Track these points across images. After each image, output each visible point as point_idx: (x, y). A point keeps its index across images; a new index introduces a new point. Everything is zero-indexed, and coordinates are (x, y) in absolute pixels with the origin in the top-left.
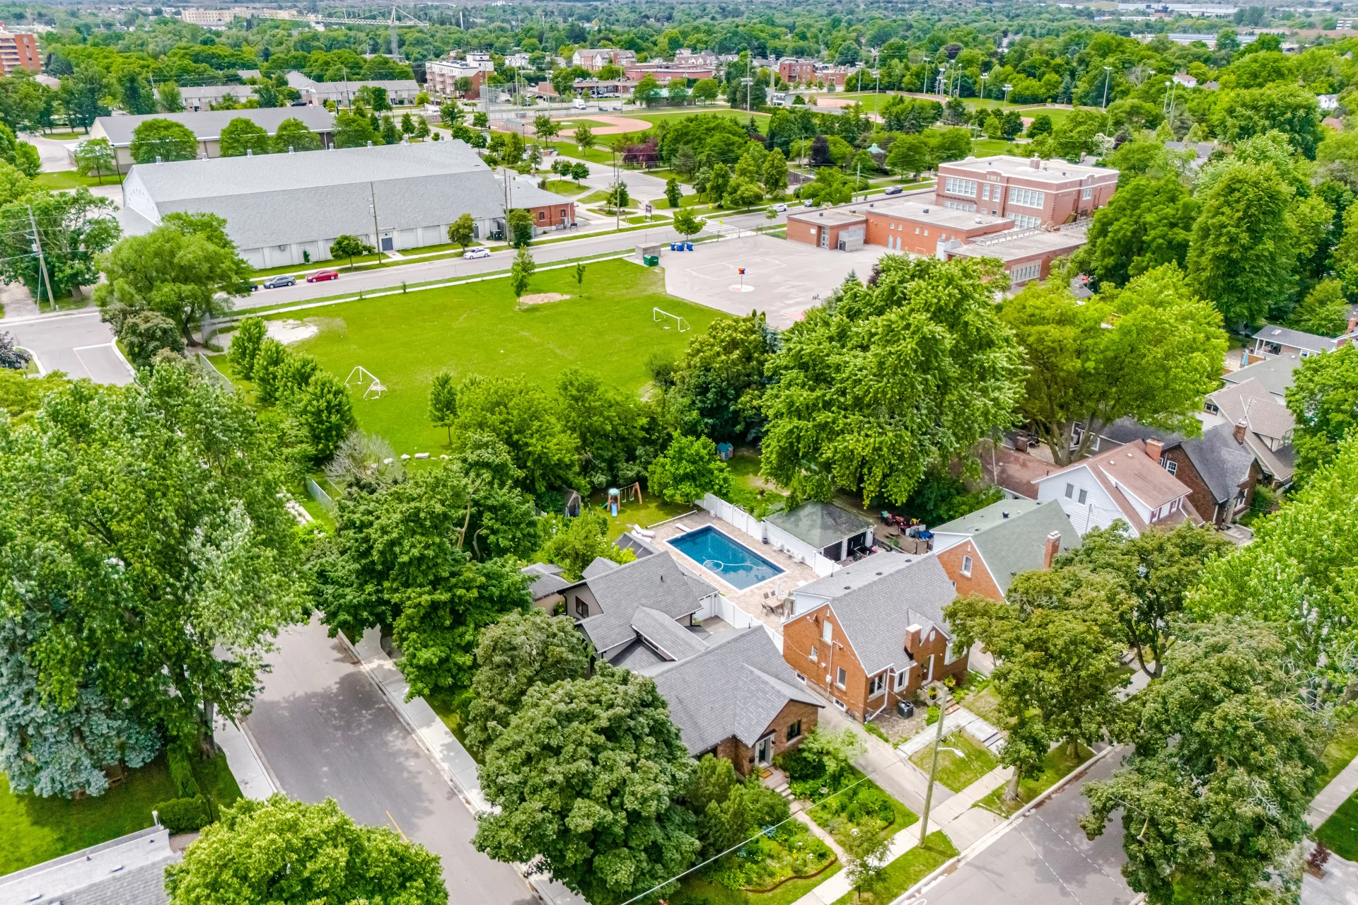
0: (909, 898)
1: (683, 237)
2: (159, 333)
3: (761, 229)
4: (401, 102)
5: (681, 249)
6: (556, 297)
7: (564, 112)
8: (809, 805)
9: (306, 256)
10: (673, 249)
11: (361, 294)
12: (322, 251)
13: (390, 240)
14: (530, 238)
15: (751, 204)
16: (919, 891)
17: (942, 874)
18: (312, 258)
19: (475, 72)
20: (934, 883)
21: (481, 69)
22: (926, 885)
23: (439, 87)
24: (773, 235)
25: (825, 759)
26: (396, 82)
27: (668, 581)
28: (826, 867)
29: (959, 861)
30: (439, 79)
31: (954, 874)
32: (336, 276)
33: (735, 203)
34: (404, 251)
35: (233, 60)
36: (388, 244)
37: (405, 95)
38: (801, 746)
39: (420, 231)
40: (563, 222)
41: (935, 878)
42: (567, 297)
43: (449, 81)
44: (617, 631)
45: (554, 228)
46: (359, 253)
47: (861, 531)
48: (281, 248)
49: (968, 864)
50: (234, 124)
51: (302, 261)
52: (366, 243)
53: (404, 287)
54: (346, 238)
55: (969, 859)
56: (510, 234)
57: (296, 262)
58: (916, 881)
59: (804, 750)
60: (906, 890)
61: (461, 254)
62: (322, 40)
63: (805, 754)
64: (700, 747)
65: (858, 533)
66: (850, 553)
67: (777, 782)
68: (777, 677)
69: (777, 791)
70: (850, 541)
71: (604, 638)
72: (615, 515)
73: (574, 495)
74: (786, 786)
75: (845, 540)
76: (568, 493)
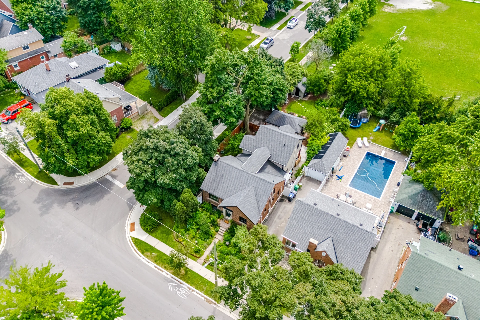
0: (188, 287)
8: (222, 242)
16: (193, 291)
17: (205, 298)
20: (199, 296)
22: (197, 293)
27: (286, 148)
28: (193, 255)
29: (215, 304)
31: (207, 303)
38: (237, 226)
41: (202, 296)
44: (251, 146)
47: (434, 218)
49: (215, 308)
55: (217, 308)
58: (197, 288)
60: (191, 285)
64: (211, 192)
65: (427, 215)
66: (417, 219)
67: (224, 226)
68: (258, 202)
69: (220, 228)
70: (419, 214)
71: (245, 145)
72: (375, 130)
73: (365, 111)
74: (225, 230)
75: (417, 212)
76: (363, 109)
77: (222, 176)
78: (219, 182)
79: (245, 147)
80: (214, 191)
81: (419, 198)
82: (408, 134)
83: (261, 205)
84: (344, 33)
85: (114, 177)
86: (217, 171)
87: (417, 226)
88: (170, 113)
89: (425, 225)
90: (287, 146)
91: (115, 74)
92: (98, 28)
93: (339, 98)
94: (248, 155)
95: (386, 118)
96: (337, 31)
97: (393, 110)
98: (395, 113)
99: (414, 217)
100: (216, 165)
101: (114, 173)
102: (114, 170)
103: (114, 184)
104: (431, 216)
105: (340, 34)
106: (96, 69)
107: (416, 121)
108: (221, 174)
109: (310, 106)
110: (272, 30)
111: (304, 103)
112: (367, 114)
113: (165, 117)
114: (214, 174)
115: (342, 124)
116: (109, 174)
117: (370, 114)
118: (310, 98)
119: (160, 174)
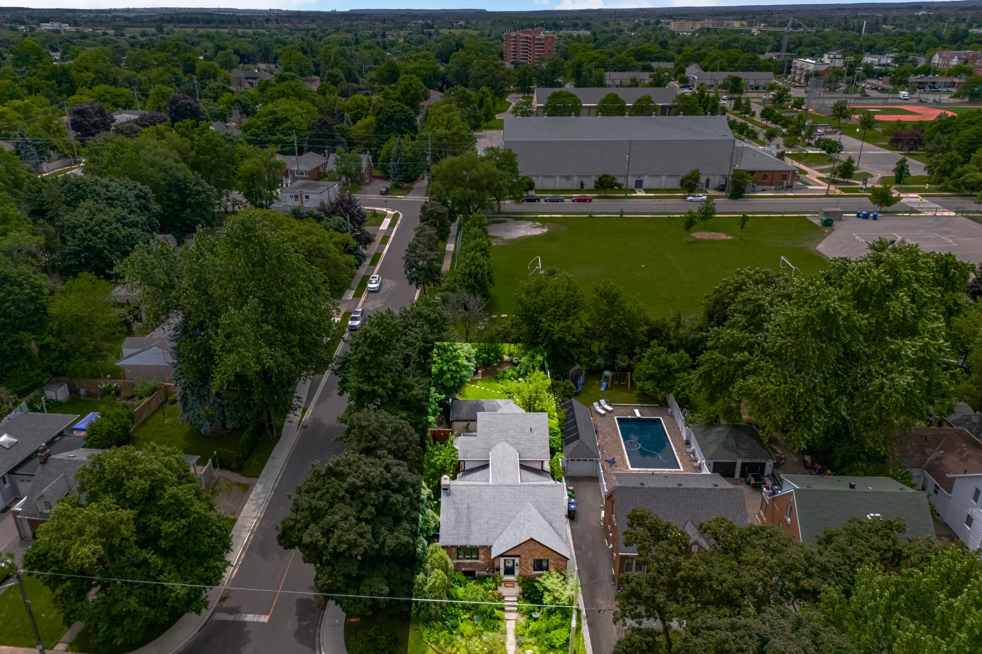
1: (877, 207)
2: (435, 214)
3: (962, 212)
4: (757, 88)
5: (866, 217)
6: (723, 236)
7: (882, 101)
8: (523, 620)
9: (582, 184)
10: (858, 216)
11: (591, 214)
12: (590, 183)
13: (641, 181)
14: (744, 192)
15: (973, 189)
18: (585, 187)
19: (827, 66)
21: (832, 65)
23: (797, 78)
24: (967, 217)
25: (546, 594)
26: (755, 73)
27: (535, 433)
30: (798, 72)
32: (590, 201)
33: (957, 186)
34: (647, 190)
35: (659, 55)
36: (639, 184)
37: (762, 83)
38: (537, 578)
39: (664, 178)
40: (782, 184)
42: (729, 238)
43: (804, 73)
44: (477, 452)
45: (773, 187)
46: (612, 187)
47: (763, 461)
48: (568, 178)
50: (608, 96)
51: (579, 188)
52: (620, 180)
53: (622, 213)
54: (605, 176)
56: (730, 187)
57: (575, 188)
59: (538, 581)
61: (684, 198)
62: (740, 42)
63: (536, 584)
64: (462, 542)
65: (754, 461)
66: (743, 475)
67: (511, 593)
68: (550, 524)
69: (506, 599)
70: (744, 465)
71: (467, 452)
72: (602, 389)
73: (577, 367)
74: (516, 599)
75: (739, 462)
76: (573, 364)
77: (469, 508)
78: (469, 521)
79: (469, 455)
80: (468, 539)
81: (732, 442)
82: (659, 372)
83: (558, 526)
84: (482, 274)
85: (234, 611)
86: (454, 503)
87: (748, 483)
88: (263, 467)
89: (757, 478)
90: (536, 429)
91: (110, 433)
92: (15, 363)
93: (533, 357)
94: (486, 466)
95: (610, 368)
96: (470, 274)
97: (613, 353)
98: (619, 356)
99: (737, 475)
100: (449, 495)
101: (225, 604)
102: (223, 599)
103: (245, 622)
104: (758, 461)
105: (475, 277)
106: (54, 438)
107: (663, 351)
108: (465, 505)
109: (491, 384)
110: (346, 301)
111: (479, 383)
112: (580, 370)
113: (257, 477)
114: (453, 511)
115: (565, 388)
116: (218, 610)
117: (584, 368)
118: (483, 374)
119: (386, 533)
